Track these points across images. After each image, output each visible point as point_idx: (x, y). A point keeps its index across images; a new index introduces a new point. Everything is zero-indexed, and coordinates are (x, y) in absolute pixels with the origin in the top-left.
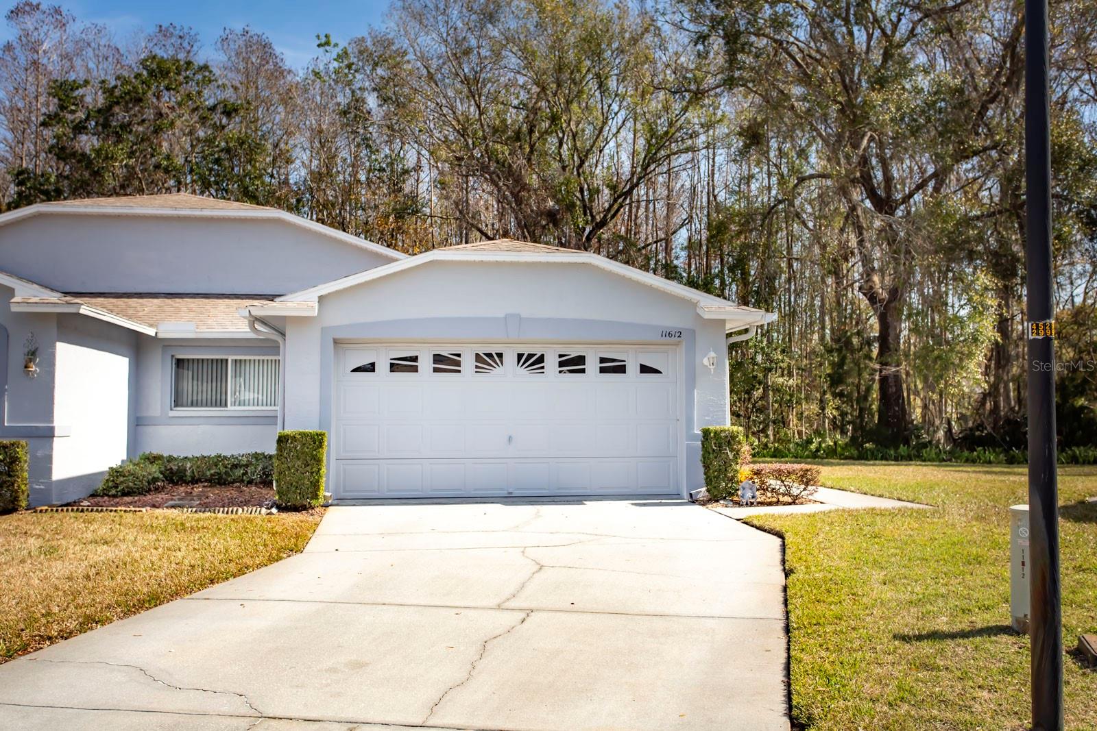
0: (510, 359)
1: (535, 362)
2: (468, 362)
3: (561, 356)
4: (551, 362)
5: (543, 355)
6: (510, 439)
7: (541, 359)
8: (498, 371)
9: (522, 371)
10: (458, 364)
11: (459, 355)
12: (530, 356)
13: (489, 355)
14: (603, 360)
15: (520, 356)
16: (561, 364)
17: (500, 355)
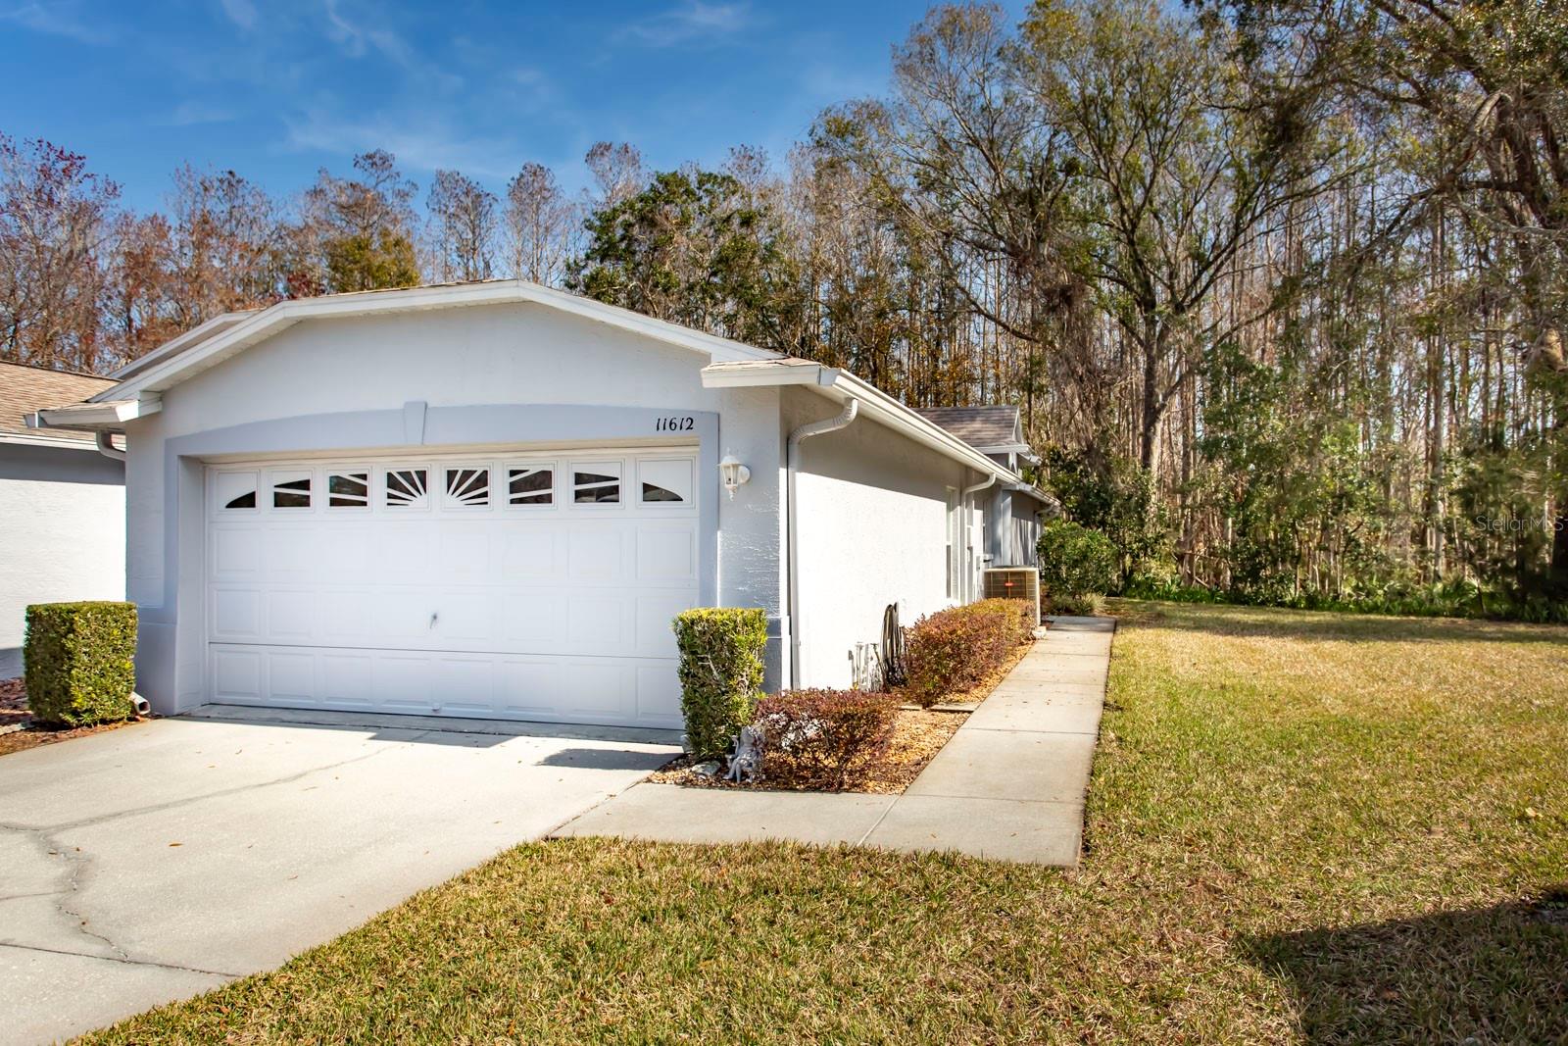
0: (437, 480)
1: (471, 485)
2: (377, 488)
3: (513, 473)
4: (499, 487)
5: (486, 472)
6: (435, 617)
7: (483, 480)
8: (418, 502)
9: (454, 501)
10: (363, 491)
11: (364, 477)
12: (467, 474)
13: (406, 475)
14: (580, 478)
15: (451, 474)
16: (514, 488)
17: (422, 475)
